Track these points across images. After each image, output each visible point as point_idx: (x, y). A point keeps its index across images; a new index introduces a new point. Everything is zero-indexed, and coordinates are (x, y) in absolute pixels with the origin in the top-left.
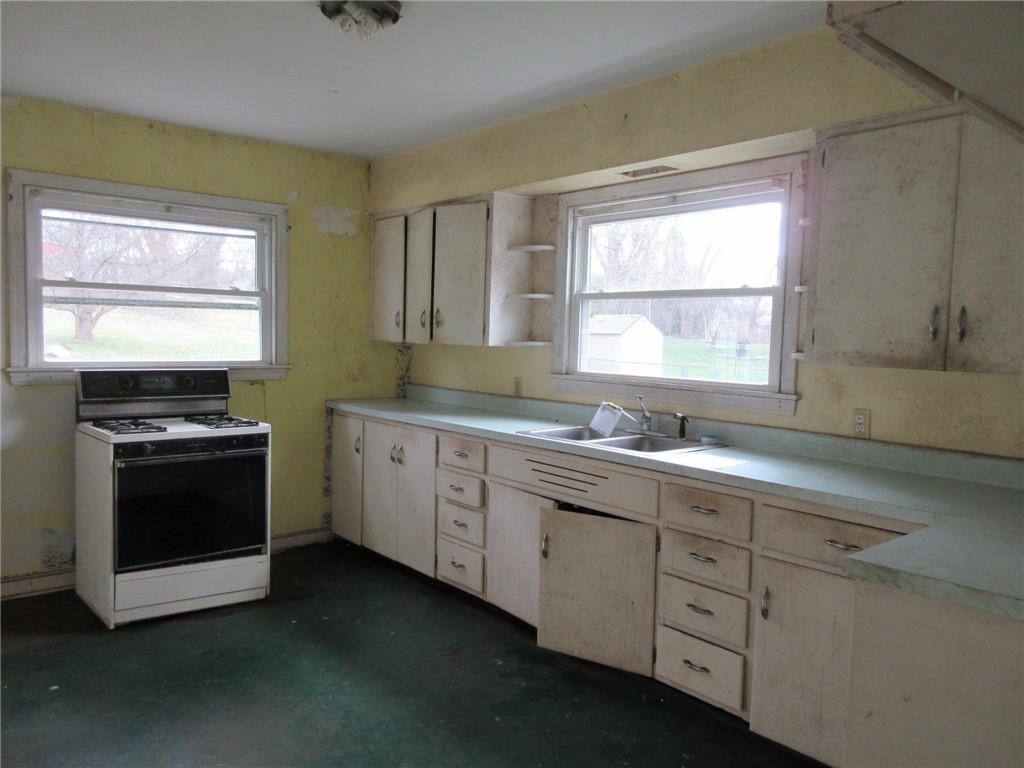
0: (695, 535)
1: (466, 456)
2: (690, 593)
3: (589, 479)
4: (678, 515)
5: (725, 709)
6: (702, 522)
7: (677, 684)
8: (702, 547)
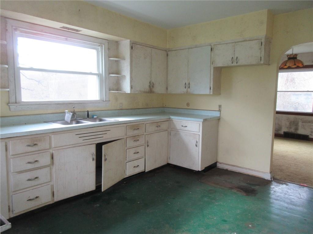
0: (134, 136)
1: (37, 144)
2: (133, 151)
3: (104, 132)
4: (131, 133)
5: (140, 172)
6: (136, 132)
7: (130, 175)
8: (135, 138)
